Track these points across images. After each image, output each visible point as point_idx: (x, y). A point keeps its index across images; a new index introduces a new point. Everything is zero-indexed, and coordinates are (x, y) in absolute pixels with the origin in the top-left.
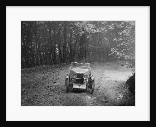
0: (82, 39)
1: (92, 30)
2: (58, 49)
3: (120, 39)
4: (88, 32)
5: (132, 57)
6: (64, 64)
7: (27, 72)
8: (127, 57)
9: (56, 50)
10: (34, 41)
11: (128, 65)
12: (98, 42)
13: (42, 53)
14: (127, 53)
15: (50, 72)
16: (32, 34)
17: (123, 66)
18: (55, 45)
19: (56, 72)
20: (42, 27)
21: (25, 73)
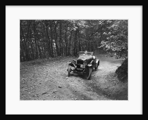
0: (76, 34)
1: (84, 26)
2: (55, 44)
3: (109, 33)
4: (81, 28)
5: (118, 49)
6: (61, 57)
7: (27, 65)
8: (114, 49)
9: (54, 45)
10: (33, 38)
11: (116, 56)
12: (91, 36)
13: (41, 48)
14: (114, 45)
15: (48, 64)
16: (31, 31)
17: (112, 57)
18: (52, 40)
19: (54, 64)
20: (40, 24)
21: (26, 66)
